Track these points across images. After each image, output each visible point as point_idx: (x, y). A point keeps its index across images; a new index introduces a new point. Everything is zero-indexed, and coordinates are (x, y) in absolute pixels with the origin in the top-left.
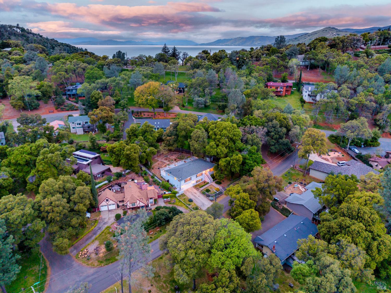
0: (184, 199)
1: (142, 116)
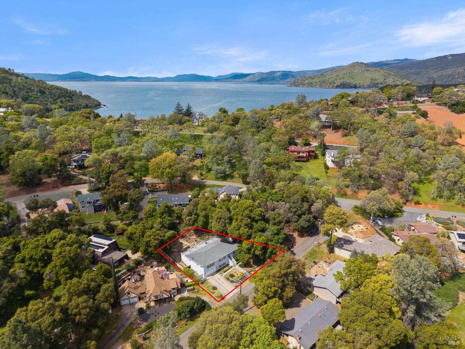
0: (208, 287)
1: (157, 189)
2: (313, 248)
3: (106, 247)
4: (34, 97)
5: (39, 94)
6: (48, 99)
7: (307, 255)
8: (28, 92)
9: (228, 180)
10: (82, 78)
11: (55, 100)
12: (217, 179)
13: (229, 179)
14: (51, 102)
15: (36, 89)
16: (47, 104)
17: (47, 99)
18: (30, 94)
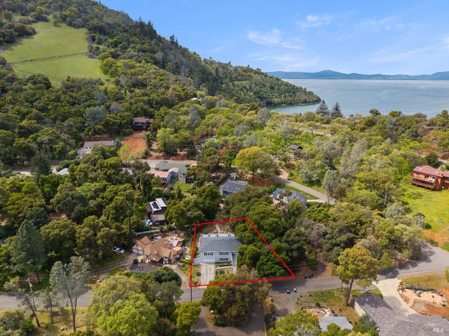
0: (196, 270)
1: (244, 178)
2: (333, 290)
3: (160, 209)
4: (265, 92)
5: (269, 89)
6: (275, 93)
7: (316, 293)
8: (261, 88)
9: (313, 187)
10: (330, 76)
11: (280, 95)
12: (304, 183)
13: (315, 187)
14: (276, 96)
15: (268, 85)
16: (273, 98)
17: (273, 94)
18: (262, 89)
